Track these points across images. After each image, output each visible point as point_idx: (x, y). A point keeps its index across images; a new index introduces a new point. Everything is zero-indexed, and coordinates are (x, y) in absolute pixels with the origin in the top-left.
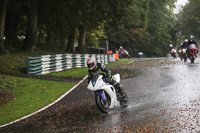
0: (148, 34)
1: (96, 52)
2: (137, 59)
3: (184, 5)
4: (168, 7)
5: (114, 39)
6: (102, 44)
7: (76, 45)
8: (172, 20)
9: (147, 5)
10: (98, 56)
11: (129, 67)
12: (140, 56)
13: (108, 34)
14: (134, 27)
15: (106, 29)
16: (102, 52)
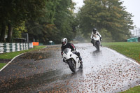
0: (56, 28)
1: (20, 41)
2: (49, 46)
3: (81, 7)
4: (70, 9)
5: (32, 32)
6: (24, 36)
7: (6, 37)
8: (73, 18)
9: (54, 8)
10: (22, 44)
11: (43, 52)
12: (50, 44)
13: (28, 29)
14: (46, 23)
15: (26, 25)
16: (24, 41)
